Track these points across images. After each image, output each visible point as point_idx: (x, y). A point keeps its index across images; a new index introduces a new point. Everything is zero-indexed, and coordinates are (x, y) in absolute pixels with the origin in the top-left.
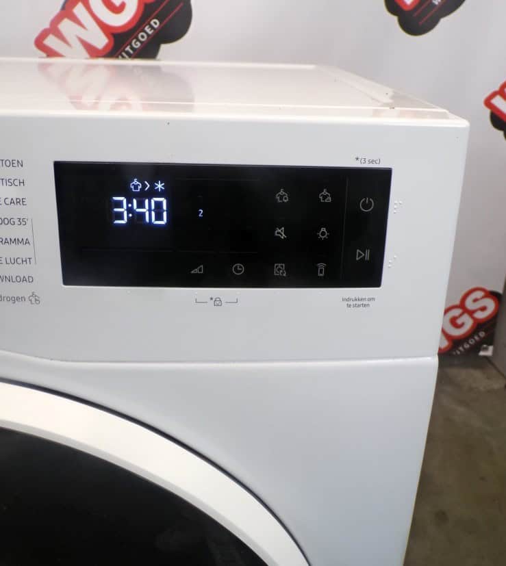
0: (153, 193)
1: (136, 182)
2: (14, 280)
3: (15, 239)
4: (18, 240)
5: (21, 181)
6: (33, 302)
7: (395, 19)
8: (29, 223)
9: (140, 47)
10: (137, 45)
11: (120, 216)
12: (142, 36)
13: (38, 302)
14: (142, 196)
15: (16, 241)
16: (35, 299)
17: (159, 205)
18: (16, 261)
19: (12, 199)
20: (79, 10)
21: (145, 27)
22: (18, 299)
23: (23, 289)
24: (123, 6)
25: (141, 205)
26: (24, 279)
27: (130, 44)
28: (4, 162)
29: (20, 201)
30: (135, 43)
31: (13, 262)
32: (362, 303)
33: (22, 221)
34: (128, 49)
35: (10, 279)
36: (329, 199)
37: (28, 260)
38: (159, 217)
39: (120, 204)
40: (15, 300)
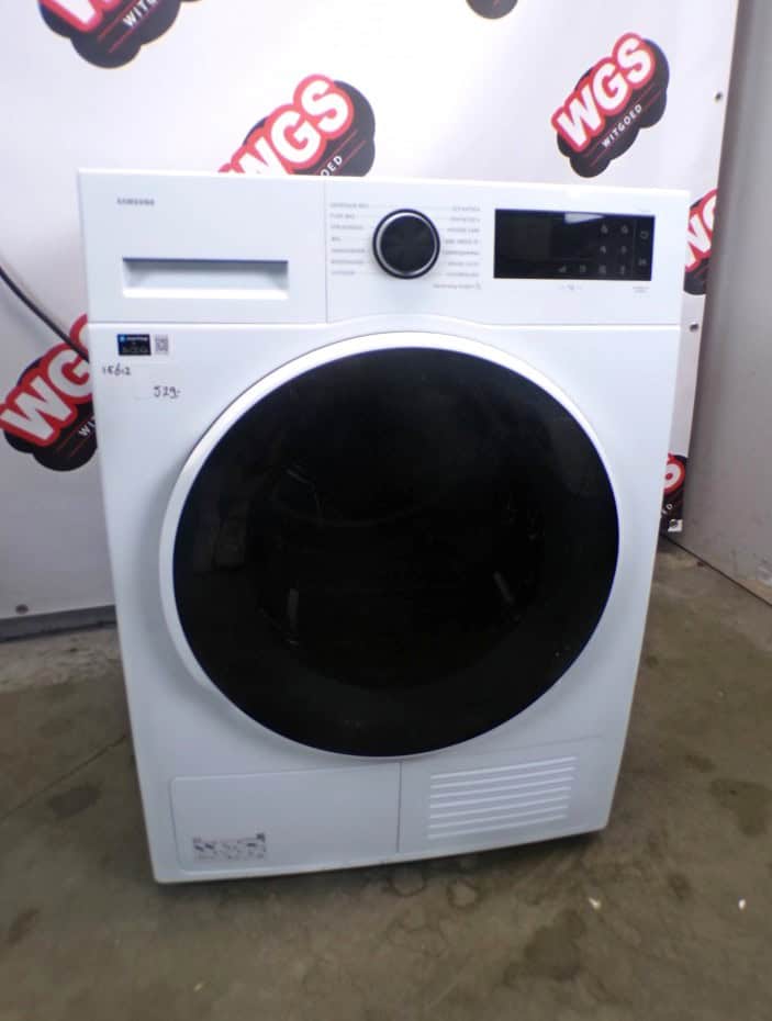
2: (469, 275)
5: (478, 219)
7: (567, 160)
15: (472, 253)
16: (478, 286)
23: (472, 281)
31: (469, 265)
32: (641, 290)
33: (476, 242)
35: (466, 275)
36: (626, 231)
40: (467, 287)
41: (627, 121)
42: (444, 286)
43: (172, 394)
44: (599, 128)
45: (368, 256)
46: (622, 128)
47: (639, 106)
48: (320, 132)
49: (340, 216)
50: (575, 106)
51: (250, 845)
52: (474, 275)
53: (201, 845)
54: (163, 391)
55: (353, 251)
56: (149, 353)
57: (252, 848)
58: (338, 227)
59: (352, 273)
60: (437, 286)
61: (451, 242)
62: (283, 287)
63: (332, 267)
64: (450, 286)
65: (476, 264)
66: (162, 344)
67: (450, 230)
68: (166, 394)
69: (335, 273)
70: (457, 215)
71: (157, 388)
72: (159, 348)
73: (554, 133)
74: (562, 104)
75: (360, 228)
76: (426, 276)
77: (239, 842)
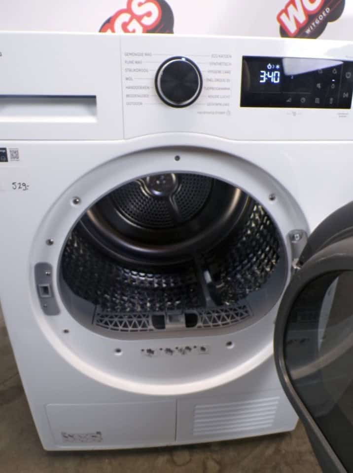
0: (275, 69)
1: (269, 65)
2: (222, 105)
5: (230, 64)
8: (231, 81)
11: (262, 79)
14: (271, 71)
15: (225, 89)
16: (229, 113)
17: (277, 74)
19: (226, 71)
21: (323, 12)
23: (225, 109)
25: (270, 74)
29: (229, 72)
31: (223, 97)
32: (344, 116)
33: (228, 80)
35: (220, 104)
36: (336, 73)
38: (276, 80)
39: (263, 74)
40: (222, 113)
41: (321, 18)
42: (205, 113)
43: (24, 187)
44: (304, 22)
45: (152, 91)
46: (317, 22)
47: (328, 9)
48: (142, 25)
49: (131, 62)
50: (291, 8)
51: (93, 436)
52: (226, 105)
53: (67, 435)
54: (18, 186)
55: (141, 88)
56: (7, 161)
57: (94, 438)
58: (130, 70)
59: (141, 104)
60: (200, 113)
61: (210, 80)
62: (94, 114)
63: (126, 100)
64: (209, 113)
65: (228, 97)
66: (14, 155)
67: (210, 71)
68: (20, 188)
69: (128, 104)
70: (215, 60)
71: (13, 184)
72: (13, 157)
73: (278, 25)
74: (283, 7)
75: (147, 71)
76: (191, 106)
77: (87, 435)
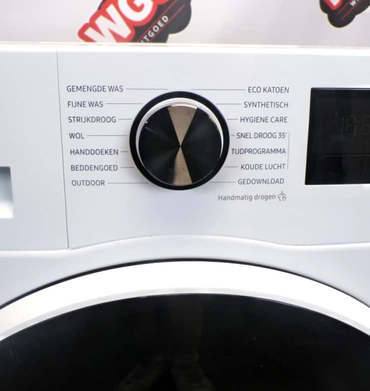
2: (269, 182)
3: (275, 149)
4: (277, 150)
5: (286, 104)
6: (281, 198)
7: (326, 15)
8: (287, 136)
9: (154, 36)
10: (151, 35)
12: (156, 29)
13: (284, 199)
16: (283, 196)
18: (273, 167)
19: (277, 118)
20: (111, 10)
21: (158, 21)
22: (270, 197)
23: (275, 189)
24: (142, 7)
26: (277, 181)
27: (147, 34)
28: (275, 89)
29: (283, 120)
30: (150, 34)
31: (271, 167)
33: (282, 135)
34: (145, 37)
35: (266, 182)
37: (282, 166)
40: (267, 198)
42: (233, 198)
45: (124, 159)
49: (81, 104)
55: (101, 152)
58: (79, 119)
59: (102, 183)
60: (223, 198)
61: (245, 136)
63: (72, 176)
69: (75, 183)
75: (112, 120)
